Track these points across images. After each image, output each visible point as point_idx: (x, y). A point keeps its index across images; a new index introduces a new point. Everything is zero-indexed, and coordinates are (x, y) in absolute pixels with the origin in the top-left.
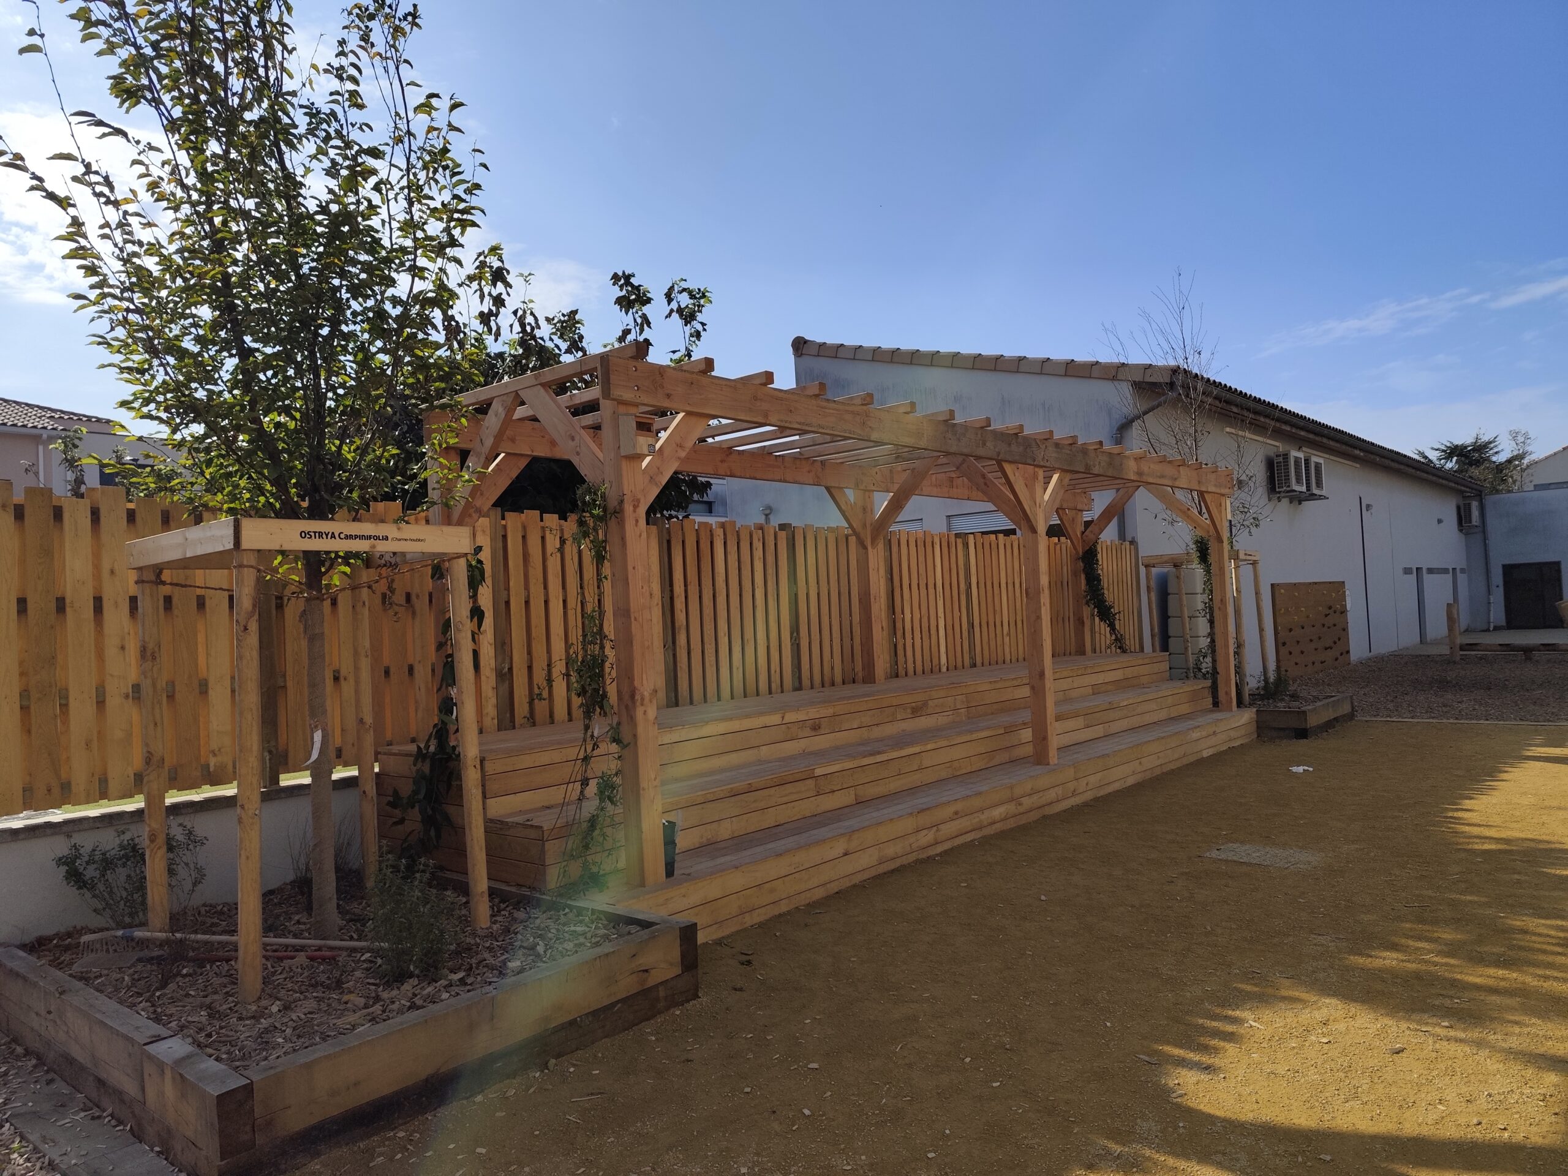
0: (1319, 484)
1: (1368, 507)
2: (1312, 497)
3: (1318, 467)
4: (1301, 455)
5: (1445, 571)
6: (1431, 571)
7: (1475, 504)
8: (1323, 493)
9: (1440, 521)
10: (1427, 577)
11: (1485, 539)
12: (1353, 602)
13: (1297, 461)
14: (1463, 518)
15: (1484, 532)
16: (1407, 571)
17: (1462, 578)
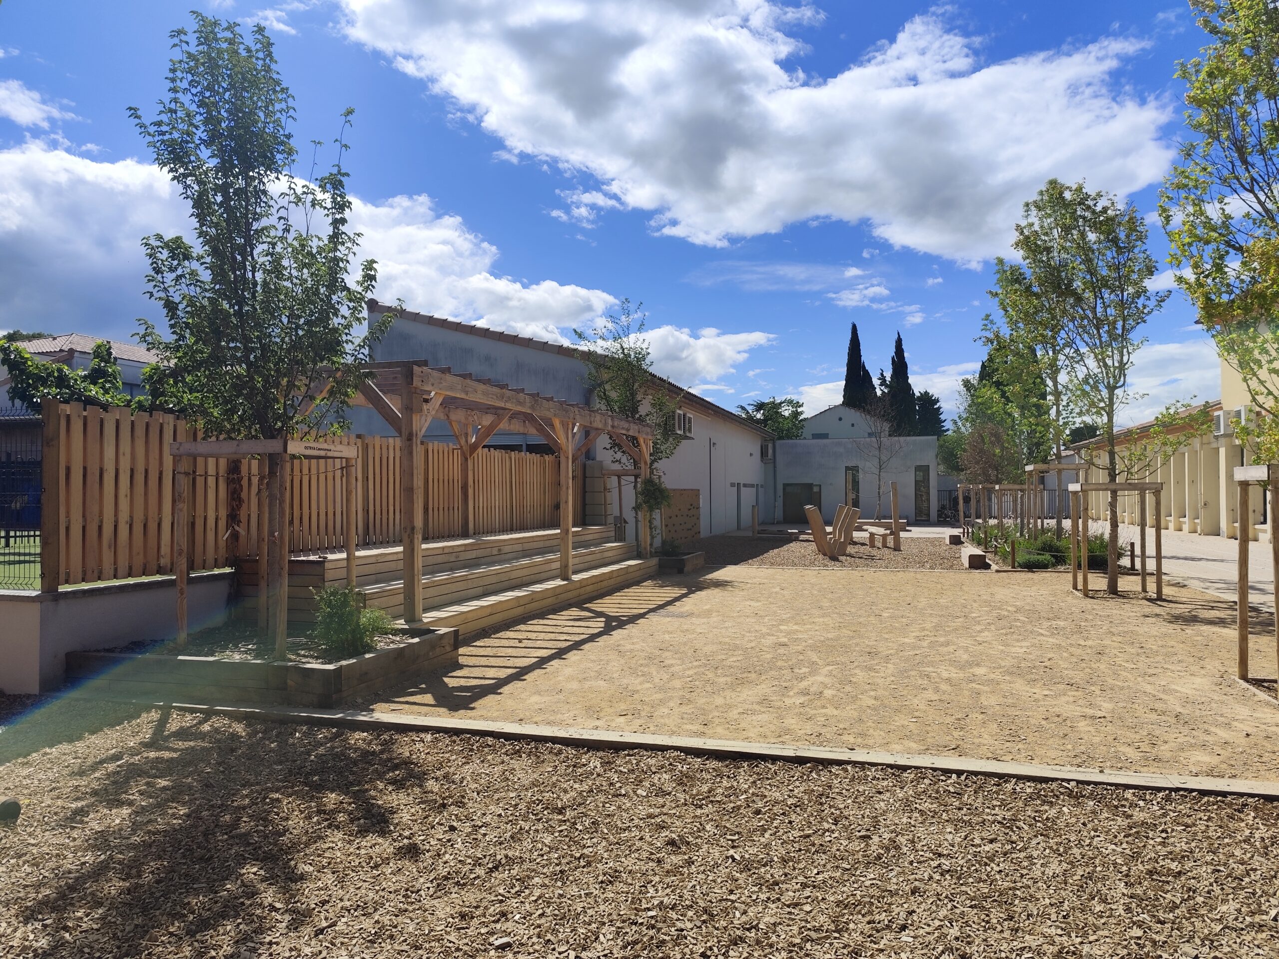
0: (690, 431)
1: (714, 444)
2: (687, 438)
3: (690, 419)
4: (681, 412)
5: (752, 486)
6: (745, 485)
7: (770, 446)
8: (692, 435)
9: (751, 455)
10: (743, 489)
11: (775, 467)
12: (703, 502)
13: (679, 415)
14: (763, 453)
15: (774, 462)
16: (732, 485)
17: (760, 489)
